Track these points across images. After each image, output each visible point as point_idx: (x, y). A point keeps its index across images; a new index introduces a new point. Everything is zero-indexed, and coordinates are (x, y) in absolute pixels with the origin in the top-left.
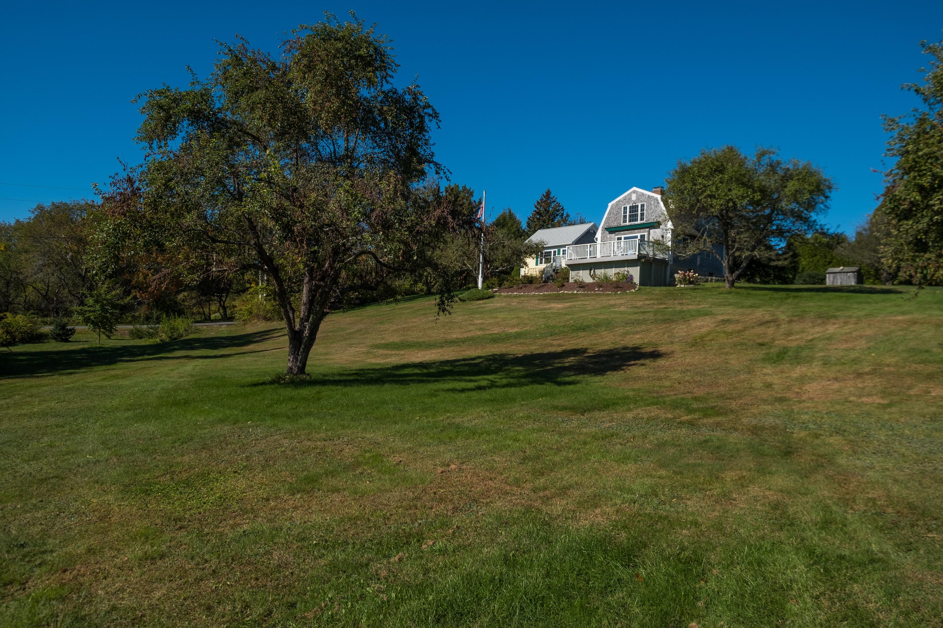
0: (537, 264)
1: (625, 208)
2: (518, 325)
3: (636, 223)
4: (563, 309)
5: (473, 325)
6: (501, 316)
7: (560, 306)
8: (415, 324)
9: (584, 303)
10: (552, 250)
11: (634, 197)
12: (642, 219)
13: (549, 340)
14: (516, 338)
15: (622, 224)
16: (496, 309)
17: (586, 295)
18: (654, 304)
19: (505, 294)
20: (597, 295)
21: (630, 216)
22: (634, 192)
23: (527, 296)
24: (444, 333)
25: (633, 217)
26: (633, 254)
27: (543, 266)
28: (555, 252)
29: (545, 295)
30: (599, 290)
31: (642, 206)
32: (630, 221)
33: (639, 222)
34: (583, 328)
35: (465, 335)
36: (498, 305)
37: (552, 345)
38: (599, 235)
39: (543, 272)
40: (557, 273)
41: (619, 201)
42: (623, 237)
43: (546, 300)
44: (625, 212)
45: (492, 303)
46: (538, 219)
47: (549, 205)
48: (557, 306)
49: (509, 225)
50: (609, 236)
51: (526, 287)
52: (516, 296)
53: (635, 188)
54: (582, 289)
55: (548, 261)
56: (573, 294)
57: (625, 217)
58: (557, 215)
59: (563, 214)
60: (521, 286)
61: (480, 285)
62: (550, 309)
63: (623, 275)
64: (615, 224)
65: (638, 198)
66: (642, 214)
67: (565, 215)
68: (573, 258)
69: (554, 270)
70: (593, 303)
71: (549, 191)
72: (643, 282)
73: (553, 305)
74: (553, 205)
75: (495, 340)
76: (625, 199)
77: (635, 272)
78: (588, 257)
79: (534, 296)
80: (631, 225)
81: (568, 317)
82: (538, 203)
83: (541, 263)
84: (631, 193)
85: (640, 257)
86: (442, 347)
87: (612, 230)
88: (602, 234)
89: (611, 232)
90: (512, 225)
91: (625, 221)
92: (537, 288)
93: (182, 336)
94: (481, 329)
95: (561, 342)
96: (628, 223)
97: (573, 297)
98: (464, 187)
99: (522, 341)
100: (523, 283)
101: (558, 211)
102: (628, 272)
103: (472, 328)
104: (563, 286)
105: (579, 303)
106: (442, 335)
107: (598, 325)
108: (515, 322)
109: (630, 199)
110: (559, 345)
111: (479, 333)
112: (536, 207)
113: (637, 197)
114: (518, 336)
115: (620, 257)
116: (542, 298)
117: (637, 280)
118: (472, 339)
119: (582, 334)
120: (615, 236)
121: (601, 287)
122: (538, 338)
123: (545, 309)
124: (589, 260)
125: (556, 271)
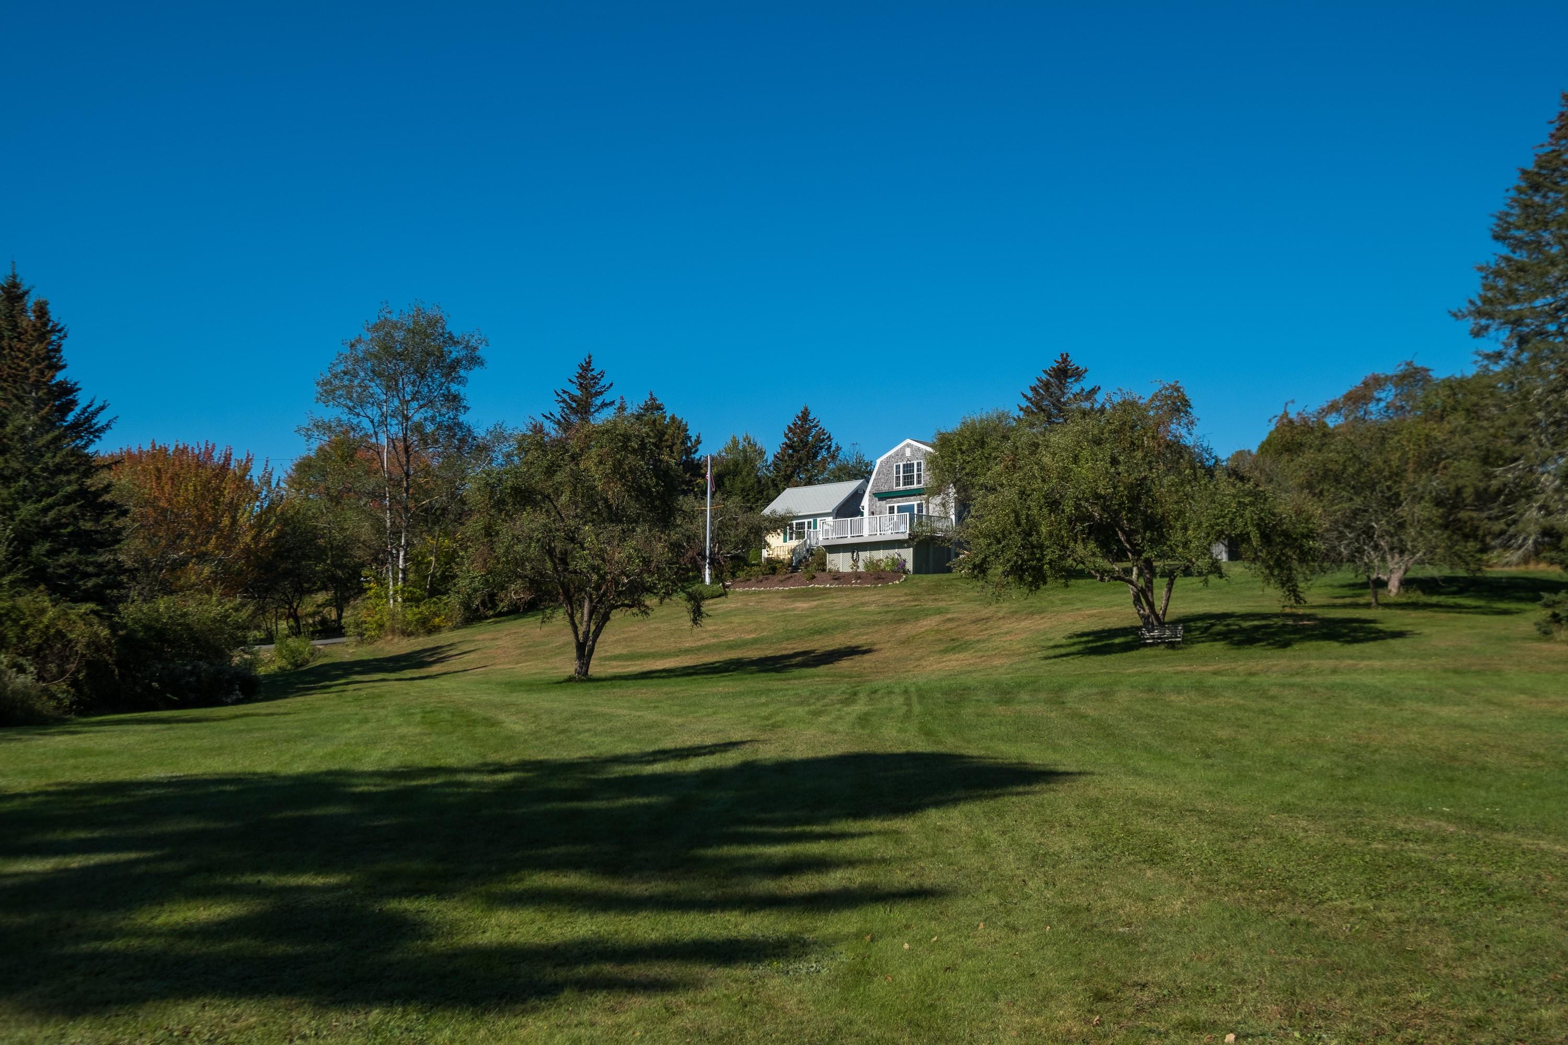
0: (785, 541)
1: (898, 467)
2: (756, 630)
3: (912, 487)
4: (808, 609)
5: (706, 631)
6: (736, 620)
7: (805, 605)
8: (636, 634)
9: (835, 601)
10: (806, 521)
11: (908, 452)
12: (919, 482)
13: (784, 645)
14: (752, 644)
15: (895, 488)
16: (730, 612)
17: (841, 590)
18: (907, 601)
19: (741, 590)
20: (853, 589)
21: (904, 477)
22: (908, 445)
23: (769, 592)
24: (675, 642)
25: (908, 480)
26: (903, 532)
27: (794, 543)
28: (809, 523)
29: (790, 591)
30: (856, 583)
31: (919, 464)
32: (904, 484)
33: (915, 486)
34: (820, 632)
35: (699, 644)
36: (733, 605)
37: (786, 649)
38: (865, 502)
39: (793, 551)
40: (812, 555)
41: (890, 457)
42: (896, 505)
43: (790, 597)
44: (897, 472)
45: (724, 603)
46: (791, 456)
47: (807, 432)
48: (802, 605)
49: (744, 473)
50: (878, 503)
51: (767, 579)
52: (754, 593)
53: (908, 441)
54: (837, 582)
55: (800, 535)
56: (825, 589)
57: (898, 478)
58: (821, 448)
59: (830, 447)
60: (761, 577)
61: (707, 580)
62: (794, 609)
63: (893, 559)
64: (885, 488)
65: (913, 455)
66: (919, 476)
67: (833, 449)
68: (830, 537)
69: (808, 550)
70: (845, 600)
71: (806, 409)
72: (917, 569)
73: (798, 604)
74: (814, 432)
75: (731, 646)
76: (897, 454)
77: (907, 554)
78: (849, 536)
79: (777, 592)
80: (906, 491)
81: (810, 619)
82: (790, 429)
83: (791, 538)
84: (904, 447)
85: (912, 536)
86: (678, 656)
87: (882, 496)
88: (870, 501)
89: (881, 499)
90: (749, 475)
91: (898, 484)
92: (782, 581)
93: (308, 662)
94: (715, 636)
95: (796, 646)
96: (901, 487)
97: (824, 592)
98: (673, 418)
99: (758, 646)
100: (763, 574)
101: (823, 440)
102: (899, 555)
103: (704, 635)
104: (814, 577)
105: (829, 601)
106: (673, 645)
107: (835, 628)
108: (753, 626)
109: (904, 454)
110: (793, 649)
111: (714, 641)
112: (786, 435)
113: (912, 451)
114: (755, 641)
115: (889, 535)
116: (787, 594)
117: (909, 566)
118: (707, 647)
119: (816, 637)
120: (886, 505)
121: (859, 578)
122: (774, 643)
123: (787, 610)
124: (849, 540)
125: (810, 551)
